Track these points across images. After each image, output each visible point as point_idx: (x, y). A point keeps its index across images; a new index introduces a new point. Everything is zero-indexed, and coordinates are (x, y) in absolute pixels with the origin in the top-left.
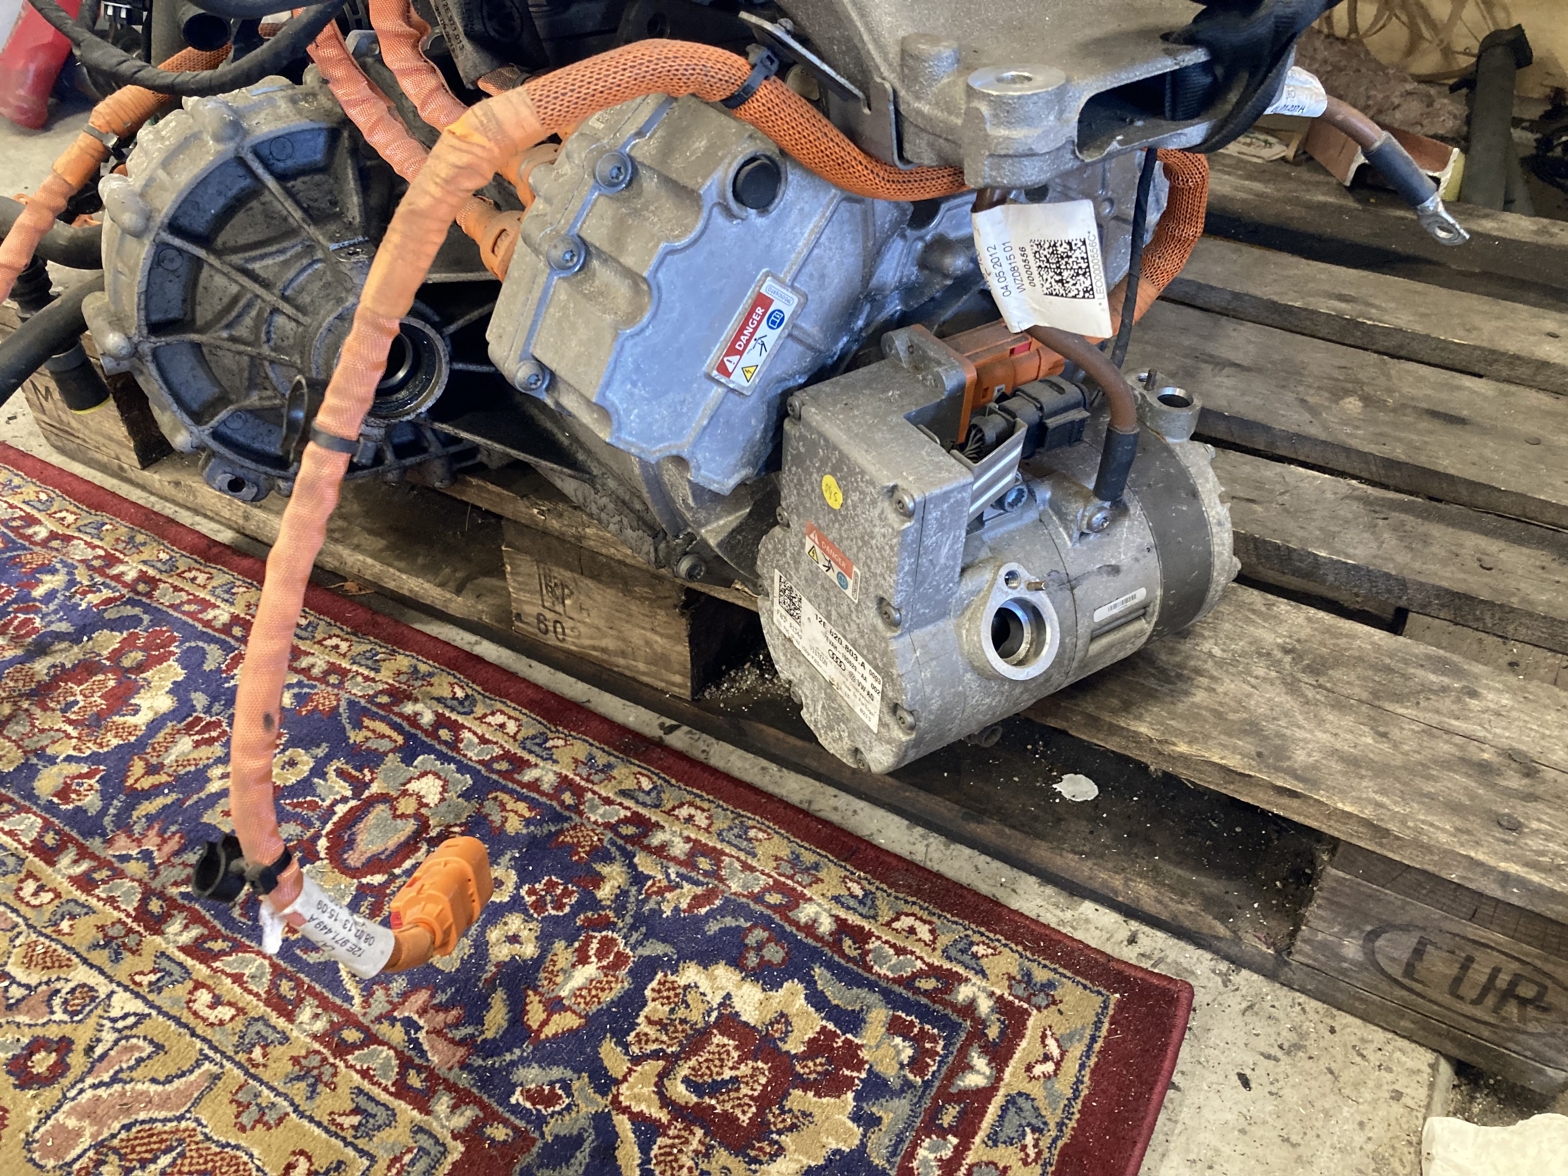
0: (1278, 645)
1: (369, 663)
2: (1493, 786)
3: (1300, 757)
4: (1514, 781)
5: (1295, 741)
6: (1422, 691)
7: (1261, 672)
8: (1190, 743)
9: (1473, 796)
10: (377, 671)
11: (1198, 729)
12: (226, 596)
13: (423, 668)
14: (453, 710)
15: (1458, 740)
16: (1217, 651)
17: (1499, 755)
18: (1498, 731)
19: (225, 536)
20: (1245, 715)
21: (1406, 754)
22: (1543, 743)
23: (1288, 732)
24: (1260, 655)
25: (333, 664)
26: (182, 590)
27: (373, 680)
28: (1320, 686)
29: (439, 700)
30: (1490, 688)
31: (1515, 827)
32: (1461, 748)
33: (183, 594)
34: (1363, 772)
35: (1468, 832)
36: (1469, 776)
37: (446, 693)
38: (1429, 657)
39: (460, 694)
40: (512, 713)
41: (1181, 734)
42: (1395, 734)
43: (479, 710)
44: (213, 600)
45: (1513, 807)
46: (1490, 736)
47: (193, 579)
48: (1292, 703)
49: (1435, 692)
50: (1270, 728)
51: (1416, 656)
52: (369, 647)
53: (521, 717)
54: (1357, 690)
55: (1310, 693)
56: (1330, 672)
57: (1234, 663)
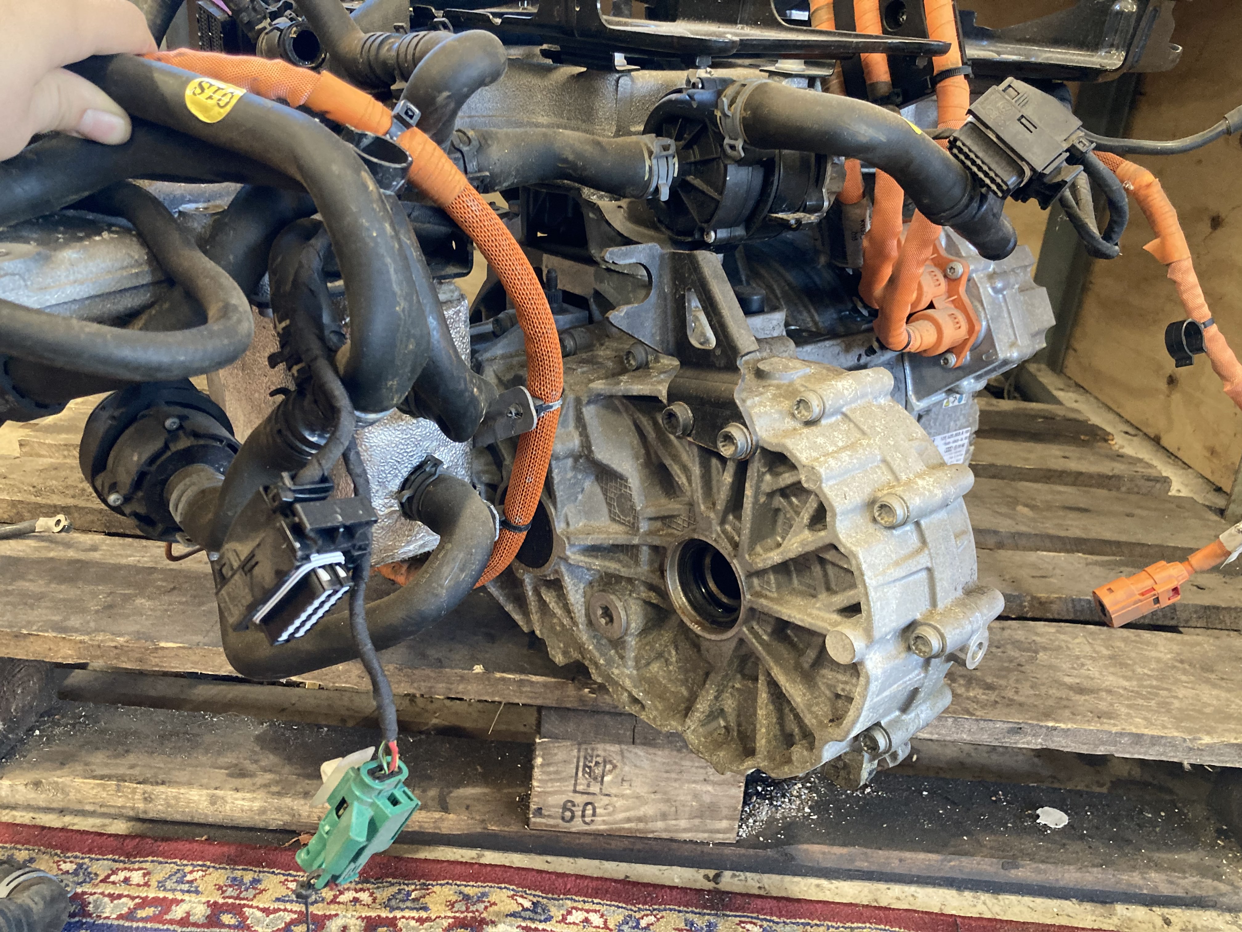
1: (409, 904)
7: (1184, 678)
8: (1208, 733)
10: (425, 908)
12: (186, 887)
13: (471, 891)
14: (532, 920)
16: (1147, 672)
19: (120, 827)
20: (1211, 708)
24: (1170, 668)
25: (368, 918)
26: (120, 896)
27: (428, 919)
28: (1223, 679)
29: (514, 915)
33: (124, 900)
37: (514, 907)
39: (527, 904)
40: (587, 906)
41: (1201, 730)
43: (556, 913)
44: (170, 896)
47: (126, 880)
48: (1223, 693)
52: (395, 889)
53: (598, 907)
56: (1216, 669)
57: (1165, 676)
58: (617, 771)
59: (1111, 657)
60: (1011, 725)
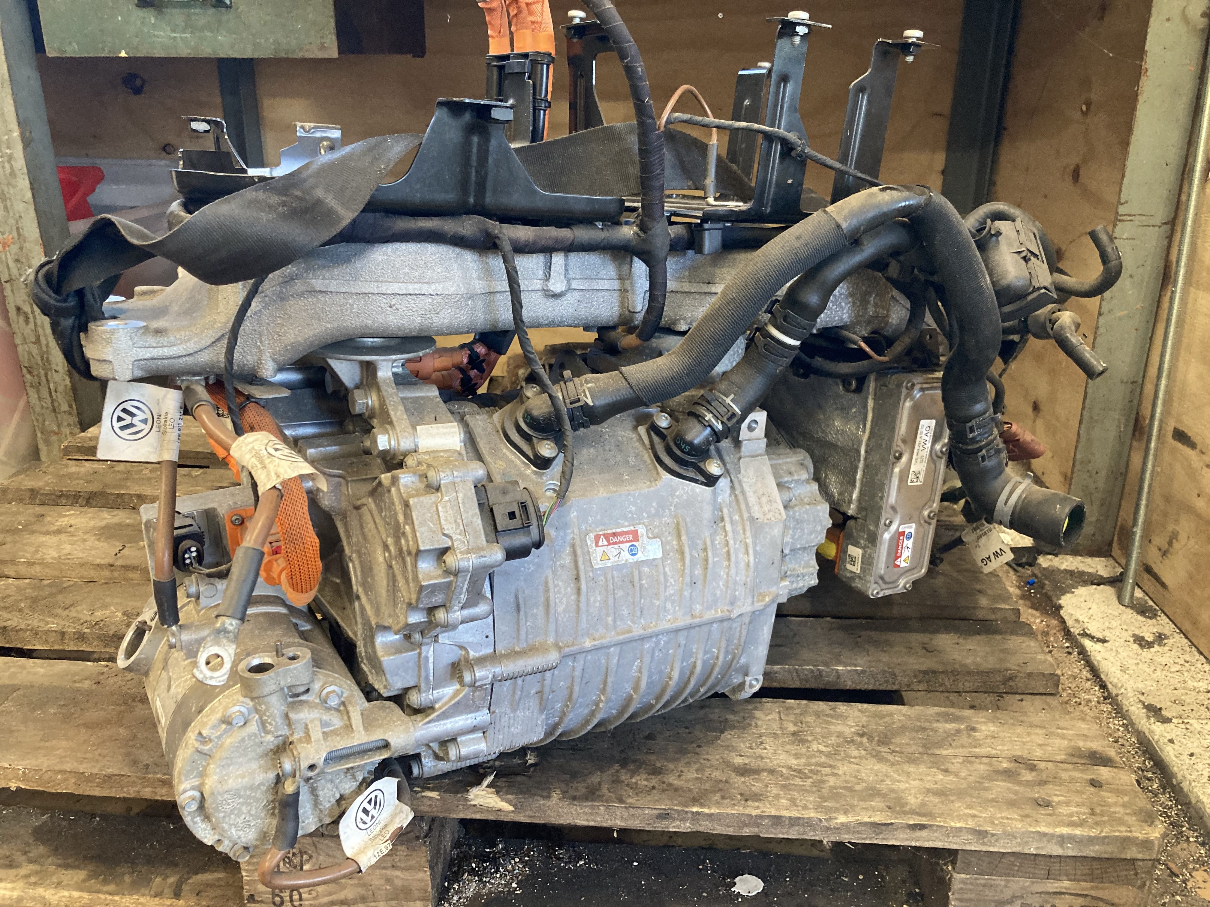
0: (854, 733)
2: (1020, 783)
3: (913, 801)
4: (1028, 776)
5: (903, 791)
6: (948, 736)
7: (855, 753)
8: (846, 813)
9: (1016, 793)
11: (844, 803)
15: (984, 760)
16: (822, 748)
17: (1011, 762)
18: (1000, 747)
20: (864, 784)
21: (965, 779)
22: (1025, 747)
23: (894, 787)
24: (848, 742)
28: (894, 751)
30: (979, 723)
31: (1048, 804)
32: (991, 765)
34: (952, 798)
35: (1027, 816)
36: (1005, 781)
38: (938, 714)
41: (837, 810)
42: (952, 768)
45: (1038, 792)
46: (999, 752)
48: (885, 767)
49: (955, 735)
50: (883, 787)
51: (932, 716)
54: (914, 748)
55: (891, 757)
56: (893, 741)
57: (837, 753)
58: (314, 860)
59: (794, 734)
60: (659, 812)
